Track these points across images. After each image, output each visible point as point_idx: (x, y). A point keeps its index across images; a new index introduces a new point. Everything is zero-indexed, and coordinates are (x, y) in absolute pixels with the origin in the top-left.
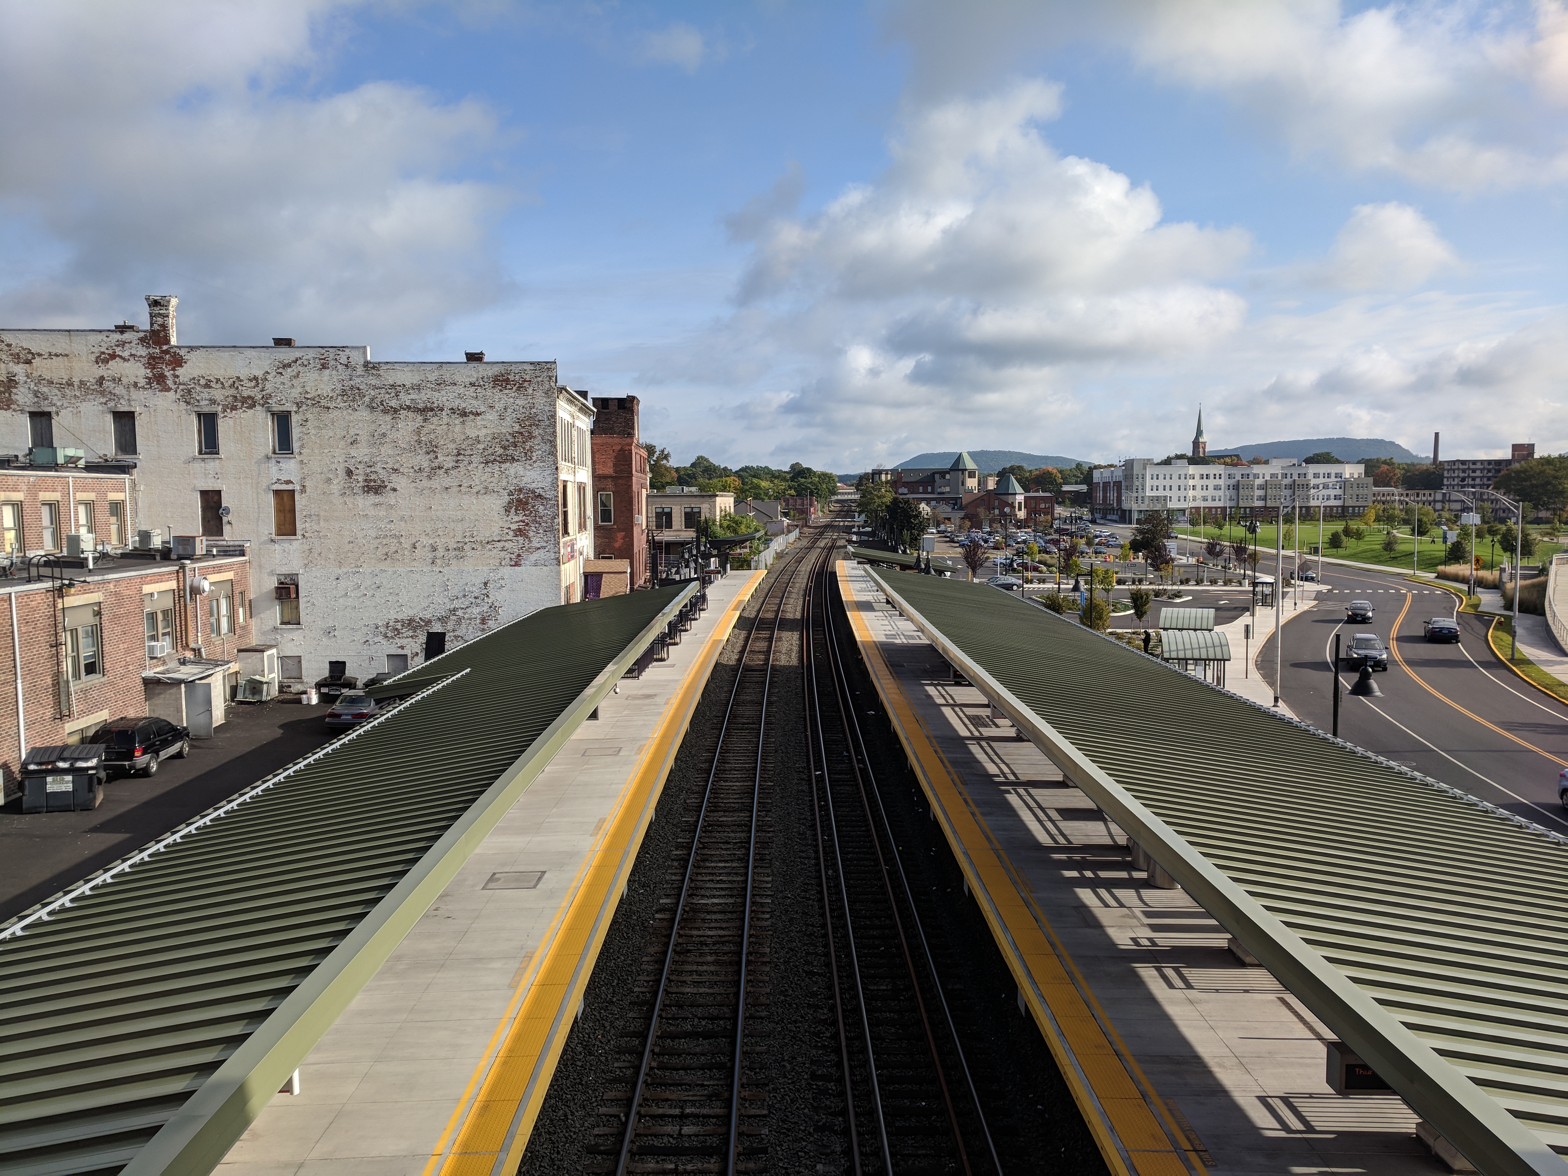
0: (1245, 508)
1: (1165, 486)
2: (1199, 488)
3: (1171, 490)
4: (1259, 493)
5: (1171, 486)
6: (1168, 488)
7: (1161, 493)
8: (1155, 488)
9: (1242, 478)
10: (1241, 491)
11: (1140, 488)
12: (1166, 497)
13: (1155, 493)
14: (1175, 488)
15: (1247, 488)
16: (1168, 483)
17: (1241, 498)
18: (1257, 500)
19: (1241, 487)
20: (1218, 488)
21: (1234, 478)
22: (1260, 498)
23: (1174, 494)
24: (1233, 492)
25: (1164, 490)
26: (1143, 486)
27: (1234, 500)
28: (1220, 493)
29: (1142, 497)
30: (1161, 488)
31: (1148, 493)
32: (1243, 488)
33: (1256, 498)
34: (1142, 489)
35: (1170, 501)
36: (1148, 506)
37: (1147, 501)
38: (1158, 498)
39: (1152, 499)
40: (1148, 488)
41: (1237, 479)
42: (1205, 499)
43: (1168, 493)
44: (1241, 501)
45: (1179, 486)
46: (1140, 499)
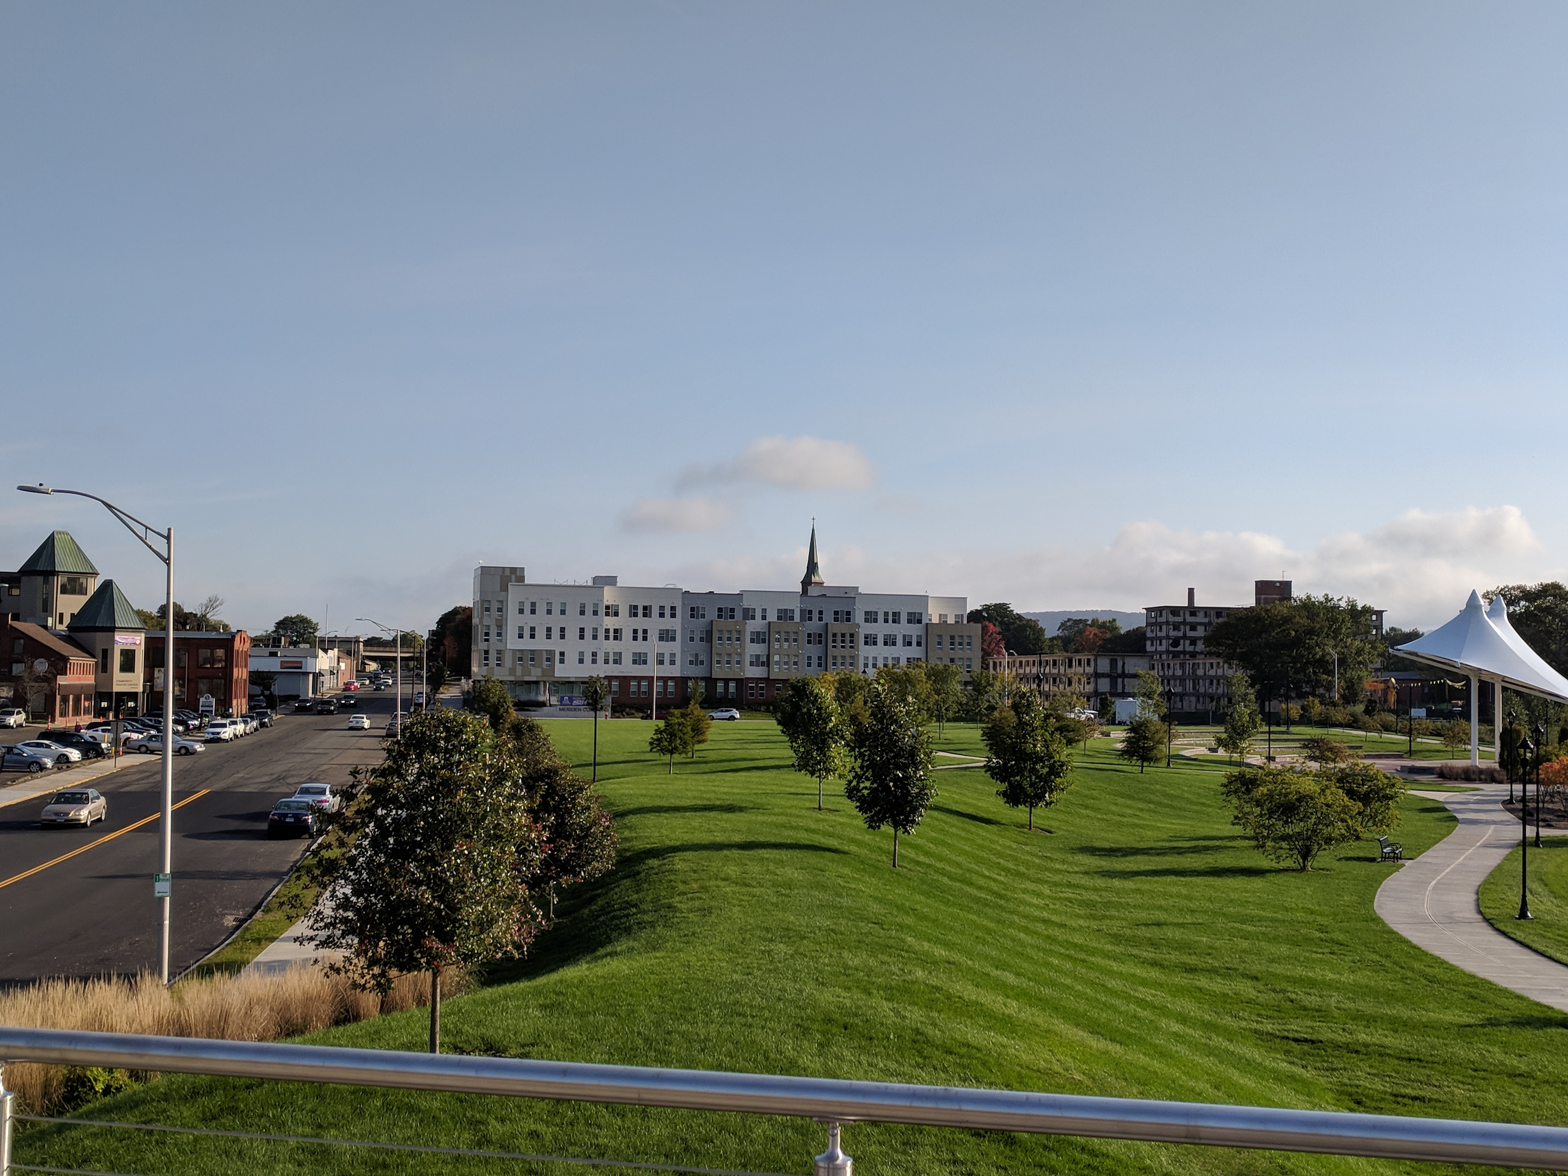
0: (726, 681)
1: (549, 630)
2: (627, 634)
3: (563, 637)
4: (754, 649)
5: (563, 630)
6: (556, 633)
7: (540, 644)
8: (527, 633)
9: (720, 616)
10: (716, 642)
11: (493, 631)
12: (551, 653)
13: (527, 644)
14: (572, 634)
15: (729, 639)
16: (556, 621)
17: (715, 658)
18: (752, 664)
19: (716, 635)
20: (666, 636)
21: (703, 616)
22: (757, 661)
23: (572, 646)
24: (699, 647)
25: (549, 637)
26: (500, 627)
27: (702, 663)
28: (676, 647)
29: (499, 652)
30: (541, 633)
31: (512, 643)
32: (720, 639)
33: (748, 660)
34: (499, 634)
35: (562, 661)
36: (512, 671)
37: (508, 662)
38: (533, 655)
39: (521, 656)
40: (511, 632)
41: (708, 618)
42: (639, 659)
43: (555, 645)
44: (716, 666)
45: (582, 630)
46: (493, 655)
